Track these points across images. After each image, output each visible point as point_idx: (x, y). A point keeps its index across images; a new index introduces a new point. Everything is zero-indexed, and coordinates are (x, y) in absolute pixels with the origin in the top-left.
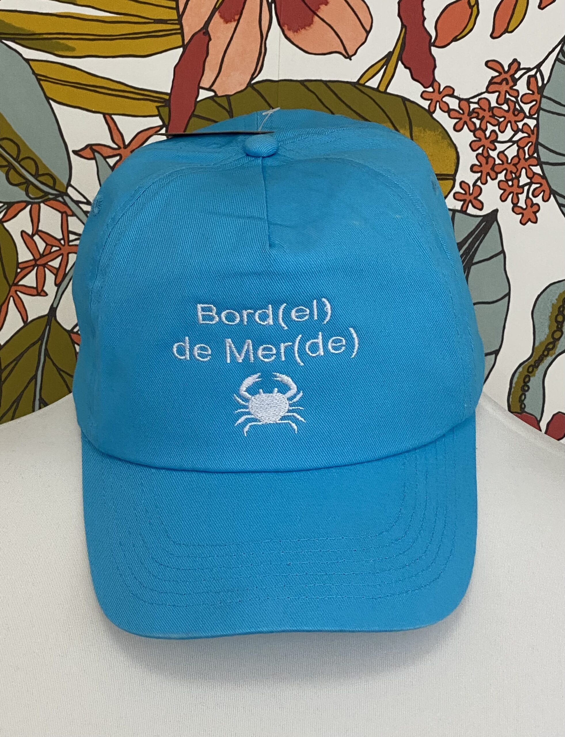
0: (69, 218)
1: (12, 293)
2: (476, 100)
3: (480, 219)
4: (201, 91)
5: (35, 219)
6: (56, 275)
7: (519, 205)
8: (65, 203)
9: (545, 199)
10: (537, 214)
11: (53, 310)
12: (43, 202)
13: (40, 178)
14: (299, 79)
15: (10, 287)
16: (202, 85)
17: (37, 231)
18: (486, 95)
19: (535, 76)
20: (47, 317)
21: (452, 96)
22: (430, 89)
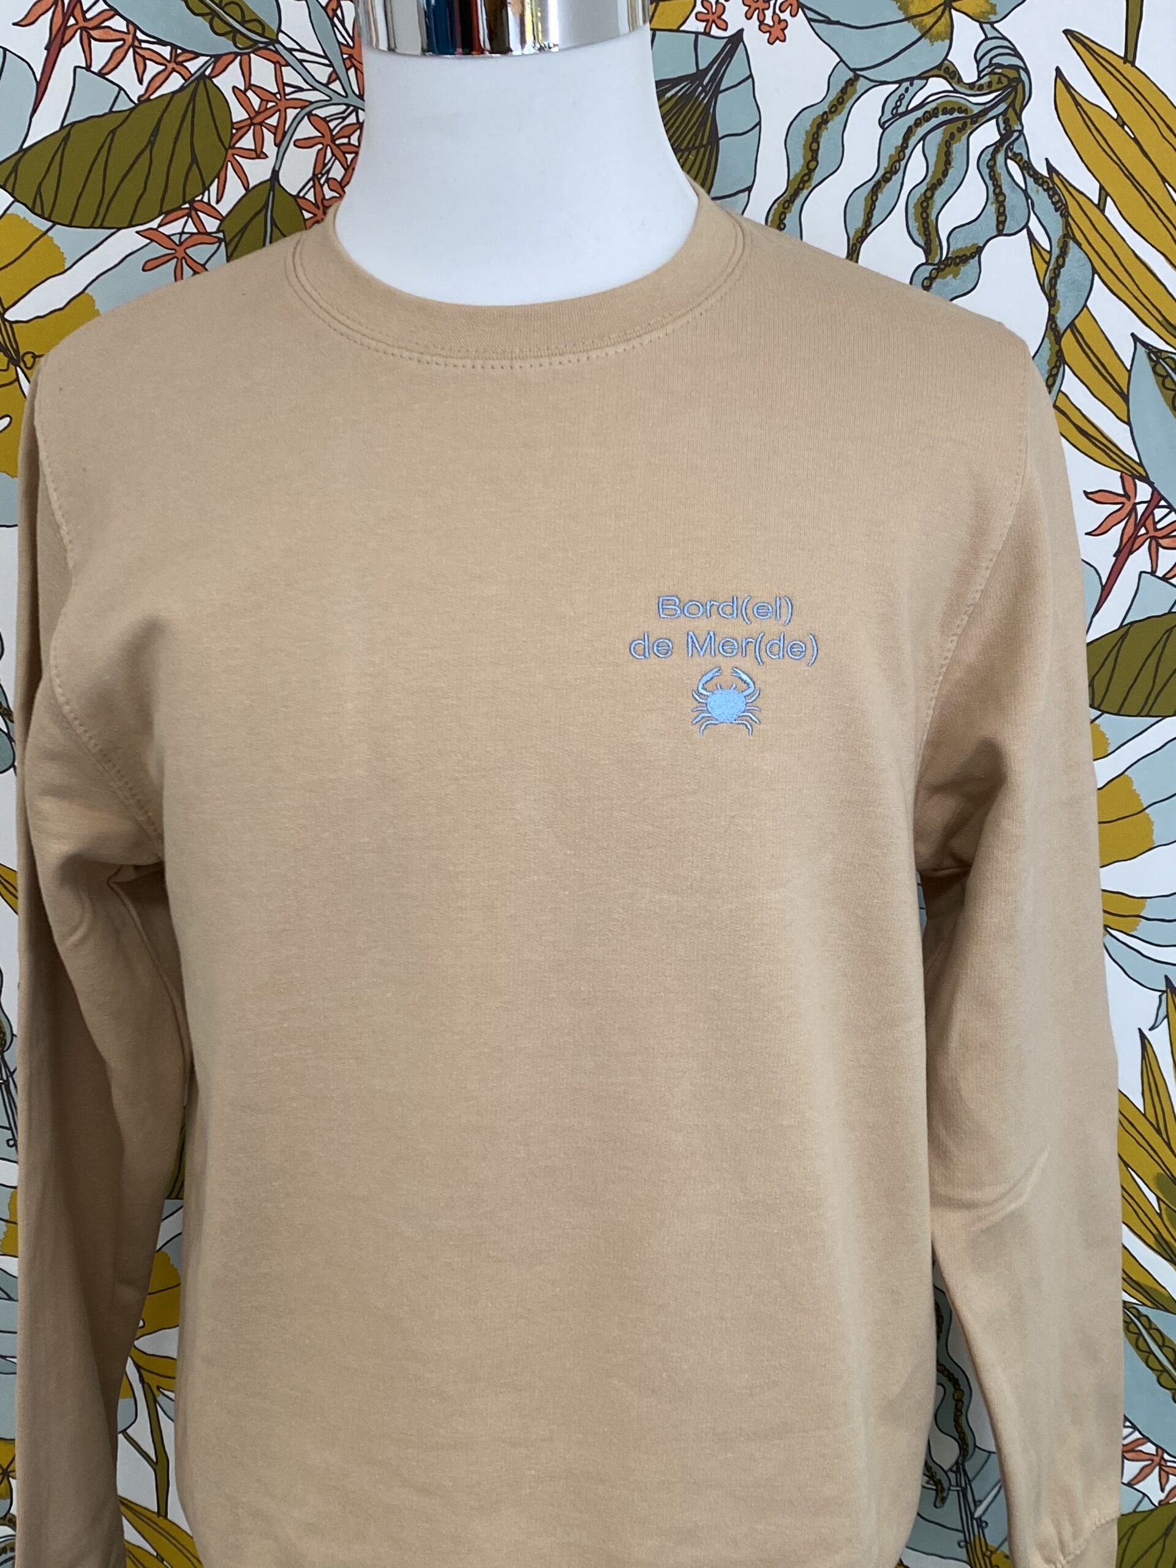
0: (283, 68)
1: (229, 157)
3: (725, 40)
5: (246, 73)
6: (275, 134)
7: (766, 22)
8: (277, 52)
9: (793, 14)
10: (786, 31)
11: (275, 173)
12: (254, 52)
13: (248, 25)
15: (227, 150)
17: (250, 86)
20: (269, 182)
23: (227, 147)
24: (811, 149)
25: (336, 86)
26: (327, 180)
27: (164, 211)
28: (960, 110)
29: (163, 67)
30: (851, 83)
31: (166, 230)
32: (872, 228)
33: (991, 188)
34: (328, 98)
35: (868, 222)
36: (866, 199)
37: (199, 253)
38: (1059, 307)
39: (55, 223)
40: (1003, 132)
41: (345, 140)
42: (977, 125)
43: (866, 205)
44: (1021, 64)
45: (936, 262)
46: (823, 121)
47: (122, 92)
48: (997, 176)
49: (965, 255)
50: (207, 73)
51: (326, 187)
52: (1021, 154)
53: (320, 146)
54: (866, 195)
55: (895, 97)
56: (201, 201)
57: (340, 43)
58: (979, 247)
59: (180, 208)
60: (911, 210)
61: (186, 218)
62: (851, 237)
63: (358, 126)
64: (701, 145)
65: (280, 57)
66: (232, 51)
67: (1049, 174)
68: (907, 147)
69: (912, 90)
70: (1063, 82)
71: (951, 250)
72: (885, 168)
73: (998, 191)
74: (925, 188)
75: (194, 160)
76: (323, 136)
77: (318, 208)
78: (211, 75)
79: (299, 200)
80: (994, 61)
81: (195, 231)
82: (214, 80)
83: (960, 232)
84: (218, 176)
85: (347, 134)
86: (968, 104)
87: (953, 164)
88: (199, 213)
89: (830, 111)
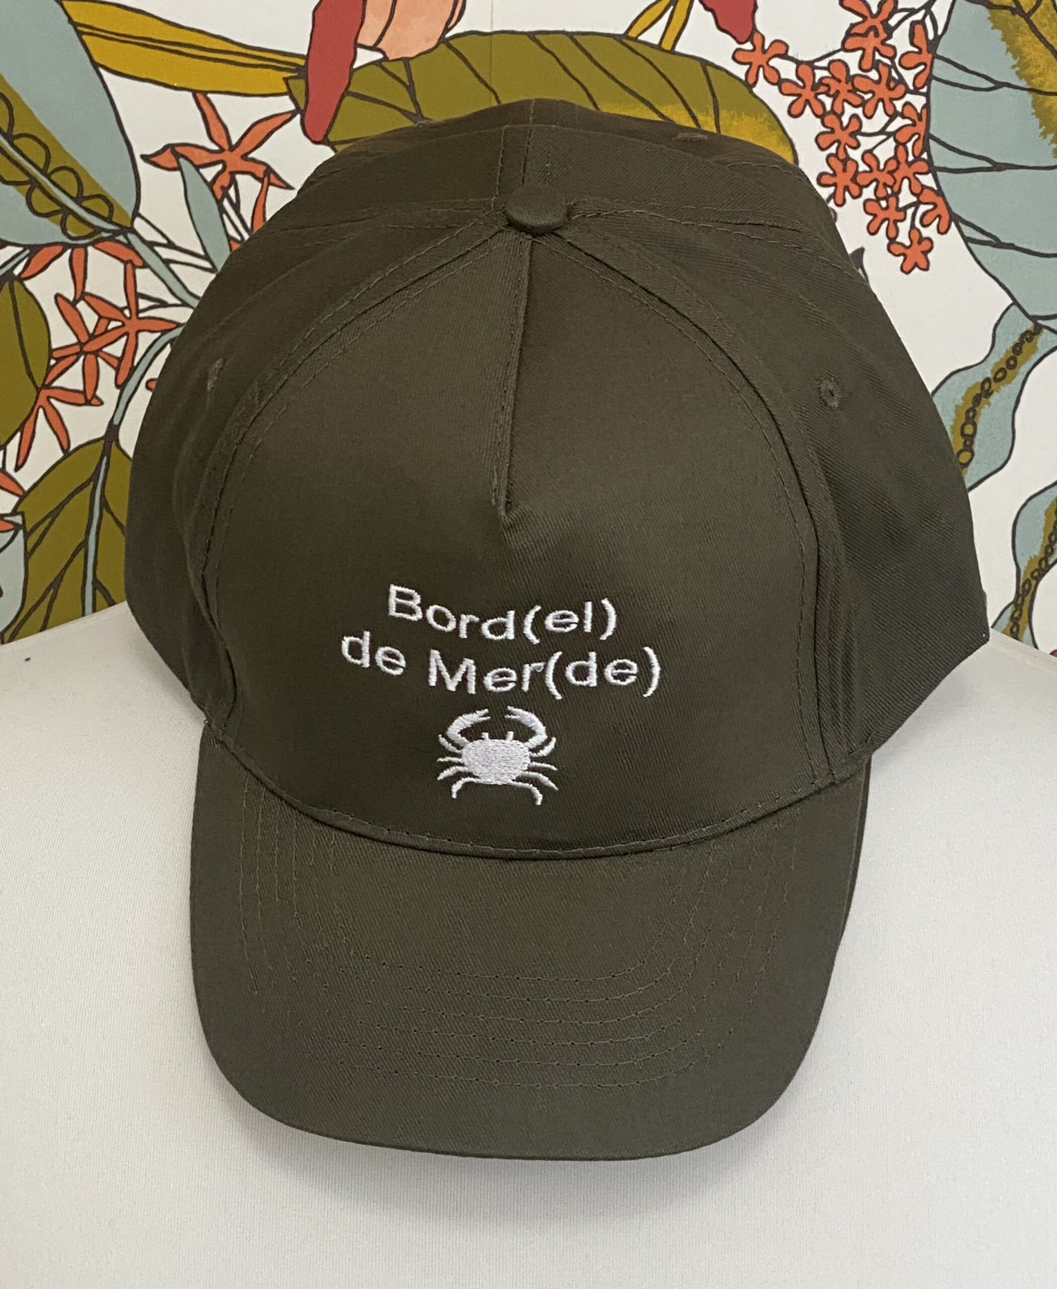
0: (139, 272)
1: (42, 401)
2: (824, 63)
4: (360, 51)
5: (79, 274)
6: (117, 370)
7: (898, 240)
8: (129, 246)
9: (942, 230)
10: (930, 256)
11: (113, 430)
12: (93, 244)
13: (86, 204)
14: (526, 30)
15: (38, 390)
16: (360, 41)
17: (82, 295)
18: (841, 55)
19: (922, 22)
21: (784, 56)
22: (748, 46)
23: (39, 384)
24: (963, 434)
30: (1029, 337)
35: (1051, 548)
36: (1047, 513)
43: (1047, 521)
46: (984, 392)
50: (17, 272)
54: (1047, 507)
57: (230, 238)
62: (1023, 568)
65: (132, 253)
66: (60, 240)
78: (23, 276)
82: (28, 283)
84: (21, 429)
89: (995, 378)
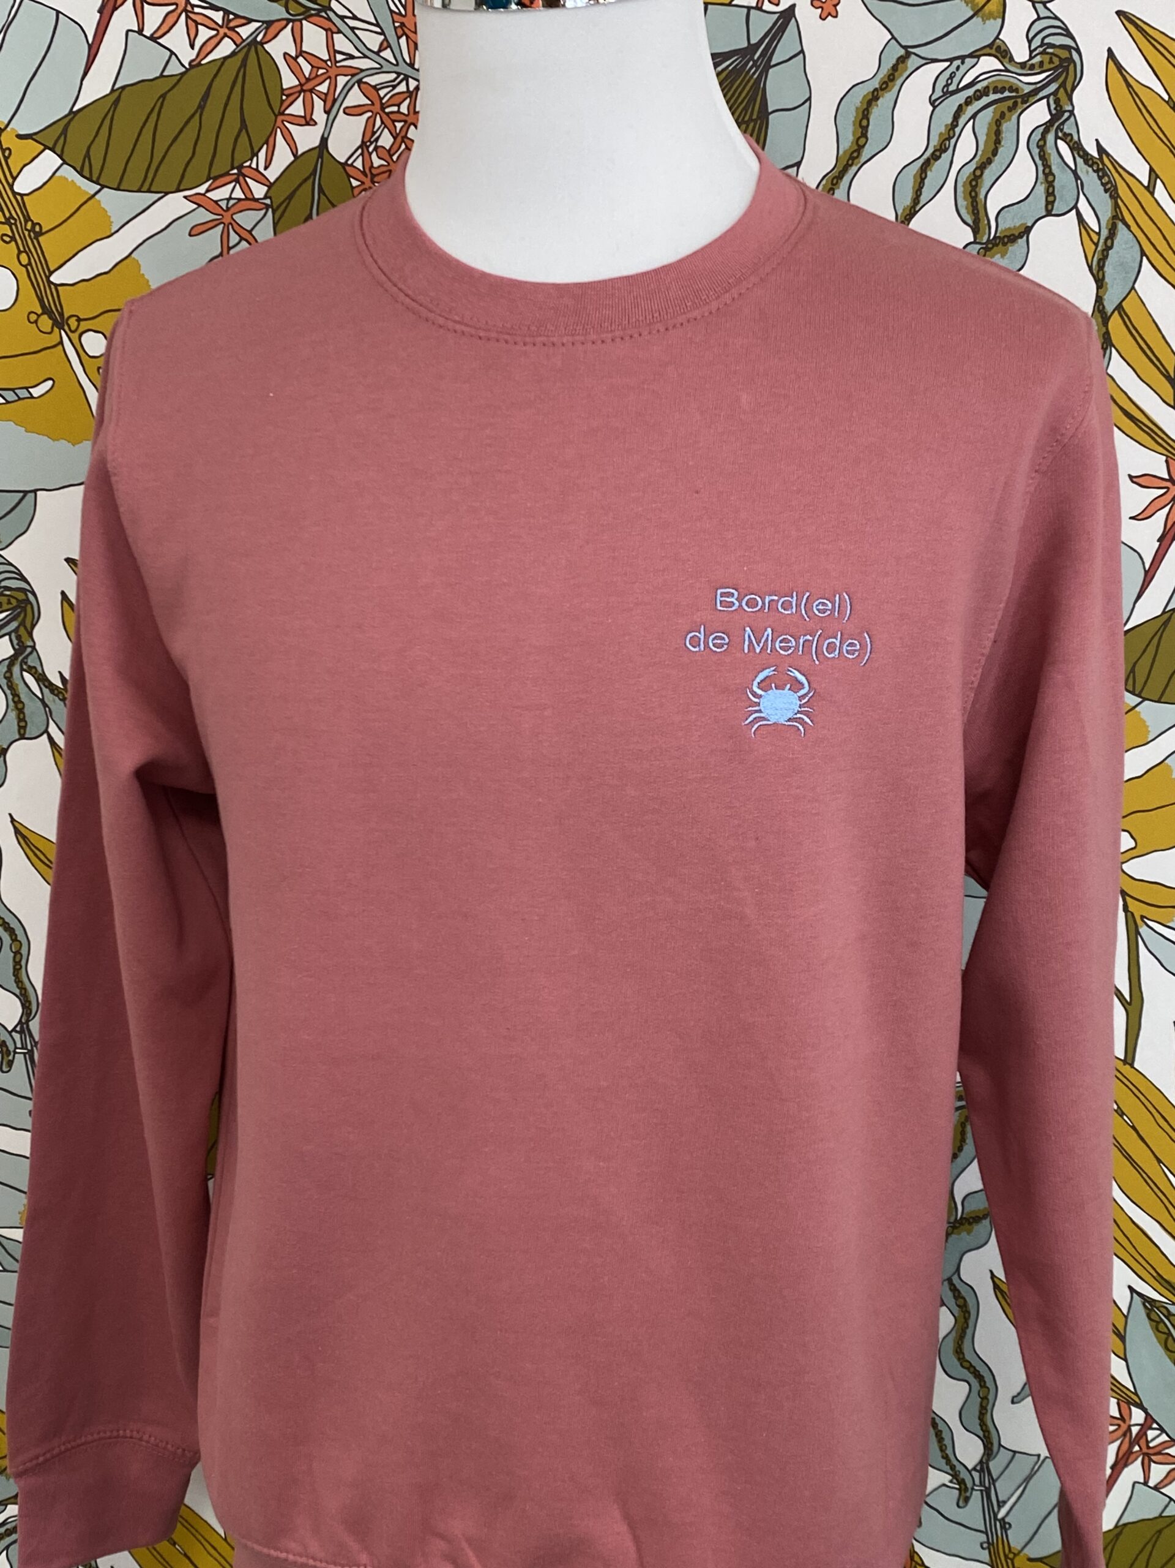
23: (276, 112)
24: (861, 126)
25: (387, 54)
26: (376, 149)
27: (212, 176)
28: (1011, 90)
29: (214, 32)
30: (902, 60)
31: (214, 195)
32: (920, 205)
33: (1041, 168)
34: (378, 66)
35: (916, 200)
36: (915, 176)
37: (247, 219)
38: (1107, 289)
39: (103, 187)
40: (1054, 112)
41: (395, 109)
42: (1028, 104)
43: (915, 182)
44: (1073, 45)
45: (984, 241)
46: (874, 97)
47: (173, 56)
48: (1047, 156)
49: (1013, 235)
50: (259, 39)
51: (374, 156)
52: (1071, 135)
53: (369, 114)
54: (915, 172)
55: (947, 74)
56: (250, 167)
57: (392, 11)
58: (1028, 227)
59: (227, 174)
60: (960, 189)
61: (233, 184)
62: (899, 213)
63: (406, 95)
64: (751, 119)
65: (330, 23)
66: (284, 17)
67: (1099, 155)
68: (957, 126)
69: (963, 69)
70: (1115, 64)
71: (999, 229)
72: (935, 146)
73: (1047, 171)
74: (974, 167)
75: (244, 125)
76: (373, 104)
77: (366, 176)
78: (263, 41)
79: (347, 168)
80: (1046, 41)
81: (243, 197)
82: (265, 46)
83: (1008, 211)
84: (267, 142)
85: (397, 103)
86: (1020, 84)
87: (1002, 143)
88: (248, 179)
89: (881, 87)
